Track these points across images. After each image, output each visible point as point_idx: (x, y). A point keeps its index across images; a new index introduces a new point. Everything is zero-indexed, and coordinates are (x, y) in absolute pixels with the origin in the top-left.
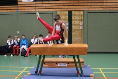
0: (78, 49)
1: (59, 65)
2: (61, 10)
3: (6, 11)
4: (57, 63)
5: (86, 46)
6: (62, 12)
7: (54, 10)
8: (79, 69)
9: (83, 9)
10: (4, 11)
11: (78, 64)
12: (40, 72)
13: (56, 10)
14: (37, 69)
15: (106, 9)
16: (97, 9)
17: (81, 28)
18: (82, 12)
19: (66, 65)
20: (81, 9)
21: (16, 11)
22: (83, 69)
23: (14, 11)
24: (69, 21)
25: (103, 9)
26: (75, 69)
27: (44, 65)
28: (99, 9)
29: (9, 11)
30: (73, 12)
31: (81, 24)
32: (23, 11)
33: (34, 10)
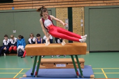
1: (57, 66)
2: (60, 6)
3: (1, 9)
4: (55, 63)
5: (85, 45)
6: (61, 9)
8: (78, 70)
9: (84, 5)
11: (77, 64)
12: (37, 73)
13: (55, 6)
14: (33, 71)
15: (109, 4)
16: (99, 5)
17: (82, 25)
18: (83, 9)
19: (65, 65)
20: (82, 5)
21: (12, 8)
22: (82, 70)
23: (9, 9)
24: (69, 18)
25: (105, 4)
26: (74, 69)
27: (41, 66)
28: (102, 5)
29: (4, 9)
30: (73, 9)
31: (82, 21)
32: (19, 8)
33: (31, 8)
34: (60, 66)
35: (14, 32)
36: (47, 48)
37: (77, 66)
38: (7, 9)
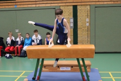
1: (61, 69)
2: (64, 4)
3: (3, 7)
4: (59, 66)
5: (92, 47)
6: (66, 7)
7: (57, 5)
8: (84, 74)
9: (90, 3)
11: (83, 68)
12: (39, 78)
13: (60, 4)
14: (35, 75)
18: (88, 7)
19: (69, 69)
20: (87, 3)
21: (14, 6)
22: (89, 74)
23: (12, 7)
24: (73, 17)
26: (80, 73)
27: (43, 69)
29: (7, 7)
30: (78, 7)
31: (88, 20)
33: (34, 6)
34: (65, 69)
35: (17, 31)
36: (50, 51)
37: (83, 70)
38: (9, 7)
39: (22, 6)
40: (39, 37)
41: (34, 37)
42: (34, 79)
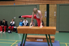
0: (49, 30)
2: (42, 3)
3: (8, 4)
4: (36, 39)
5: (55, 28)
7: (37, 3)
9: (57, 3)
10: (6, 4)
11: (49, 40)
13: (39, 3)
17: (55, 15)
20: (55, 3)
22: (52, 44)
30: (50, 5)
31: (55, 13)
33: (25, 4)
35: (15, 18)
37: (49, 41)
38: (11, 4)
39: (18, 4)
40: (27, 22)
41: (24, 22)
42: (21, 45)
